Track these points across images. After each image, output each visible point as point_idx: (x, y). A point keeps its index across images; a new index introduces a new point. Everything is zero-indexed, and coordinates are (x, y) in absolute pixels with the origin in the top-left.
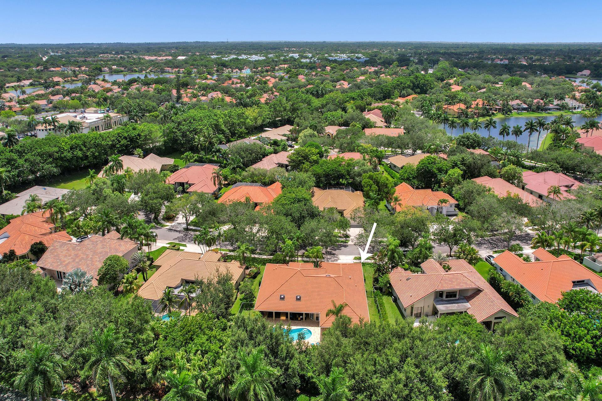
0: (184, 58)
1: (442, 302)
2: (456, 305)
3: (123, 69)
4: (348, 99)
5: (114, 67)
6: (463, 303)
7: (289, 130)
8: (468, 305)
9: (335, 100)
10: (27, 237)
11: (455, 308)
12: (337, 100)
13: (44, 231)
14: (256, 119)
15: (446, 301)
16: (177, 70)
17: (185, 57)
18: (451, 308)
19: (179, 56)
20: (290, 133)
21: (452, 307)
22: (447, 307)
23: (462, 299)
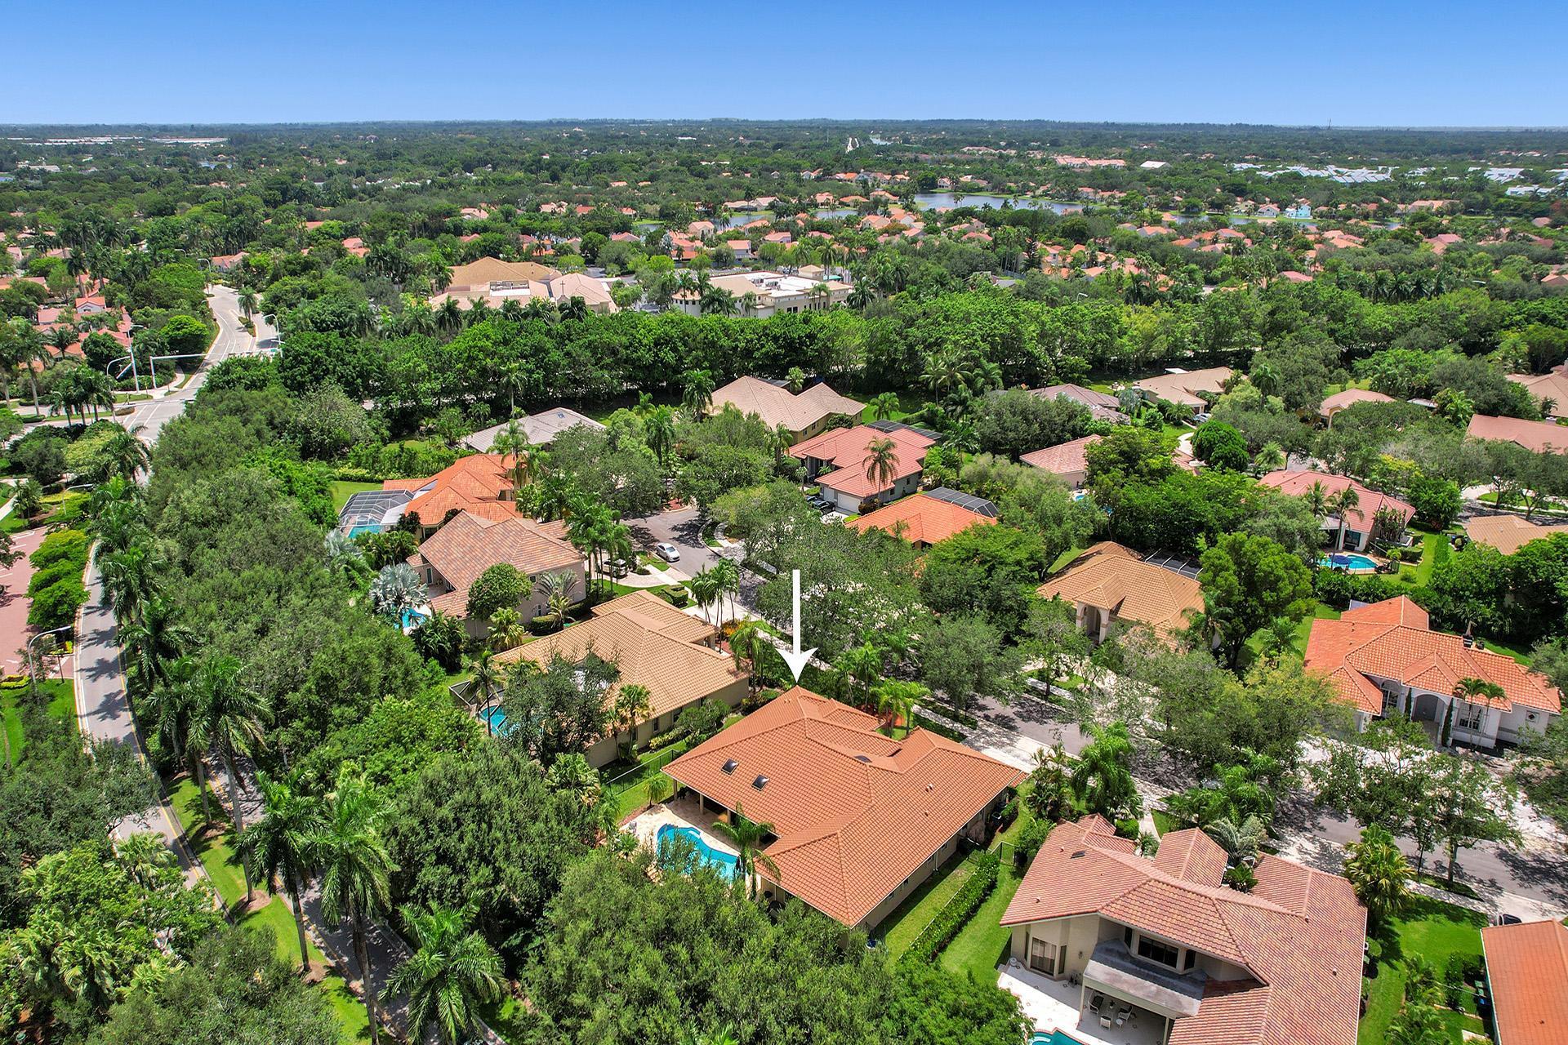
0: (1157, 165)
1: (1118, 960)
2: (1154, 987)
3: (983, 184)
4: (1518, 318)
5: (967, 179)
6: (1182, 991)
7: (1221, 381)
8: (1193, 1006)
9: (1454, 317)
10: (452, 495)
11: (1140, 994)
12: (1463, 317)
13: (486, 494)
14: (1150, 338)
15: (1134, 961)
16: (1107, 194)
17: (1161, 164)
18: (1125, 988)
19: (1149, 159)
20: (1221, 390)
21: (1134, 985)
22: (1118, 979)
23: (1194, 982)
